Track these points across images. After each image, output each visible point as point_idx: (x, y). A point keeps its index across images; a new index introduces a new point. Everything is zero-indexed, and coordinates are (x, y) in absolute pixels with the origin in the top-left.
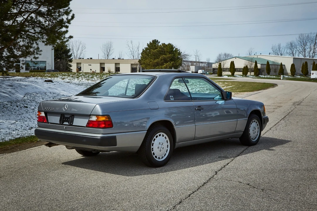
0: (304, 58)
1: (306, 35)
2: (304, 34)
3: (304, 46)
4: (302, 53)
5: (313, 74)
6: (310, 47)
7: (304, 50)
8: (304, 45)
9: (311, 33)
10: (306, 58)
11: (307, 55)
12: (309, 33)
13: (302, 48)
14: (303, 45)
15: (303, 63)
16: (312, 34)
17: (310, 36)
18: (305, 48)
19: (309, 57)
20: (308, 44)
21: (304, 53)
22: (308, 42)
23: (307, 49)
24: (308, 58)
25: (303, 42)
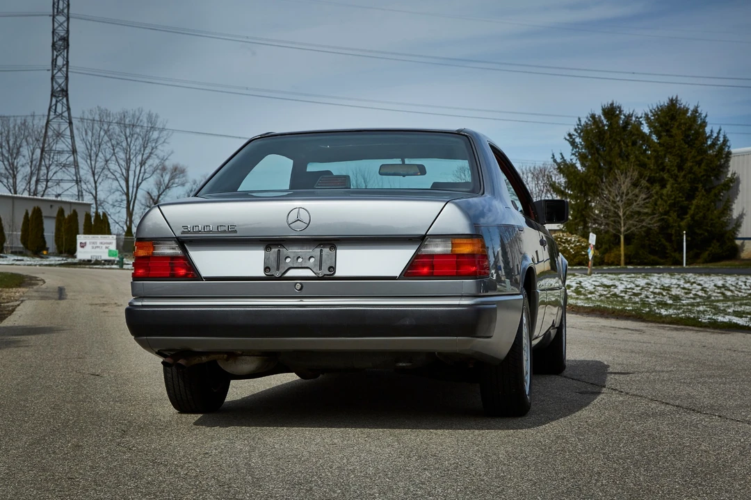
0: (11, 195)
1: (19, 122)
2: (12, 119)
3: (10, 157)
4: (5, 181)
5: (83, 245)
6: (32, 162)
7: (13, 171)
8: (12, 155)
9: (33, 116)
10: (18, 195)
11: (21, 185)
12: (27, 116)
13: (6, 163)
14: (7, 155)
15: (27, 213)
16: (36, 118)
17: (31, 124)
18: (15, 164)
19: (30, 195)
20: (25, 151)
21: (11, 181)
22: (24, 143)
23: (23, 166)
24: (26, 195)
25: (8, 144)
